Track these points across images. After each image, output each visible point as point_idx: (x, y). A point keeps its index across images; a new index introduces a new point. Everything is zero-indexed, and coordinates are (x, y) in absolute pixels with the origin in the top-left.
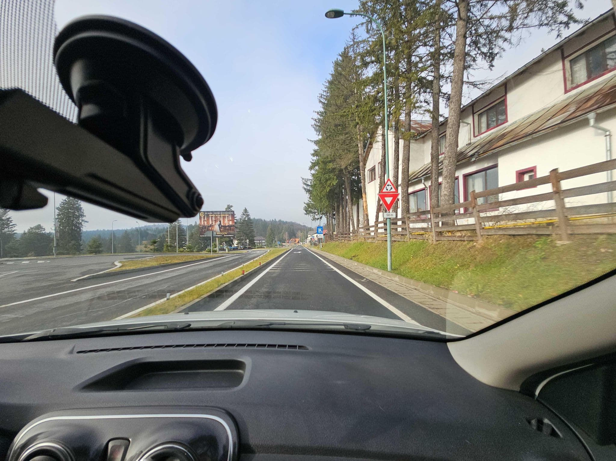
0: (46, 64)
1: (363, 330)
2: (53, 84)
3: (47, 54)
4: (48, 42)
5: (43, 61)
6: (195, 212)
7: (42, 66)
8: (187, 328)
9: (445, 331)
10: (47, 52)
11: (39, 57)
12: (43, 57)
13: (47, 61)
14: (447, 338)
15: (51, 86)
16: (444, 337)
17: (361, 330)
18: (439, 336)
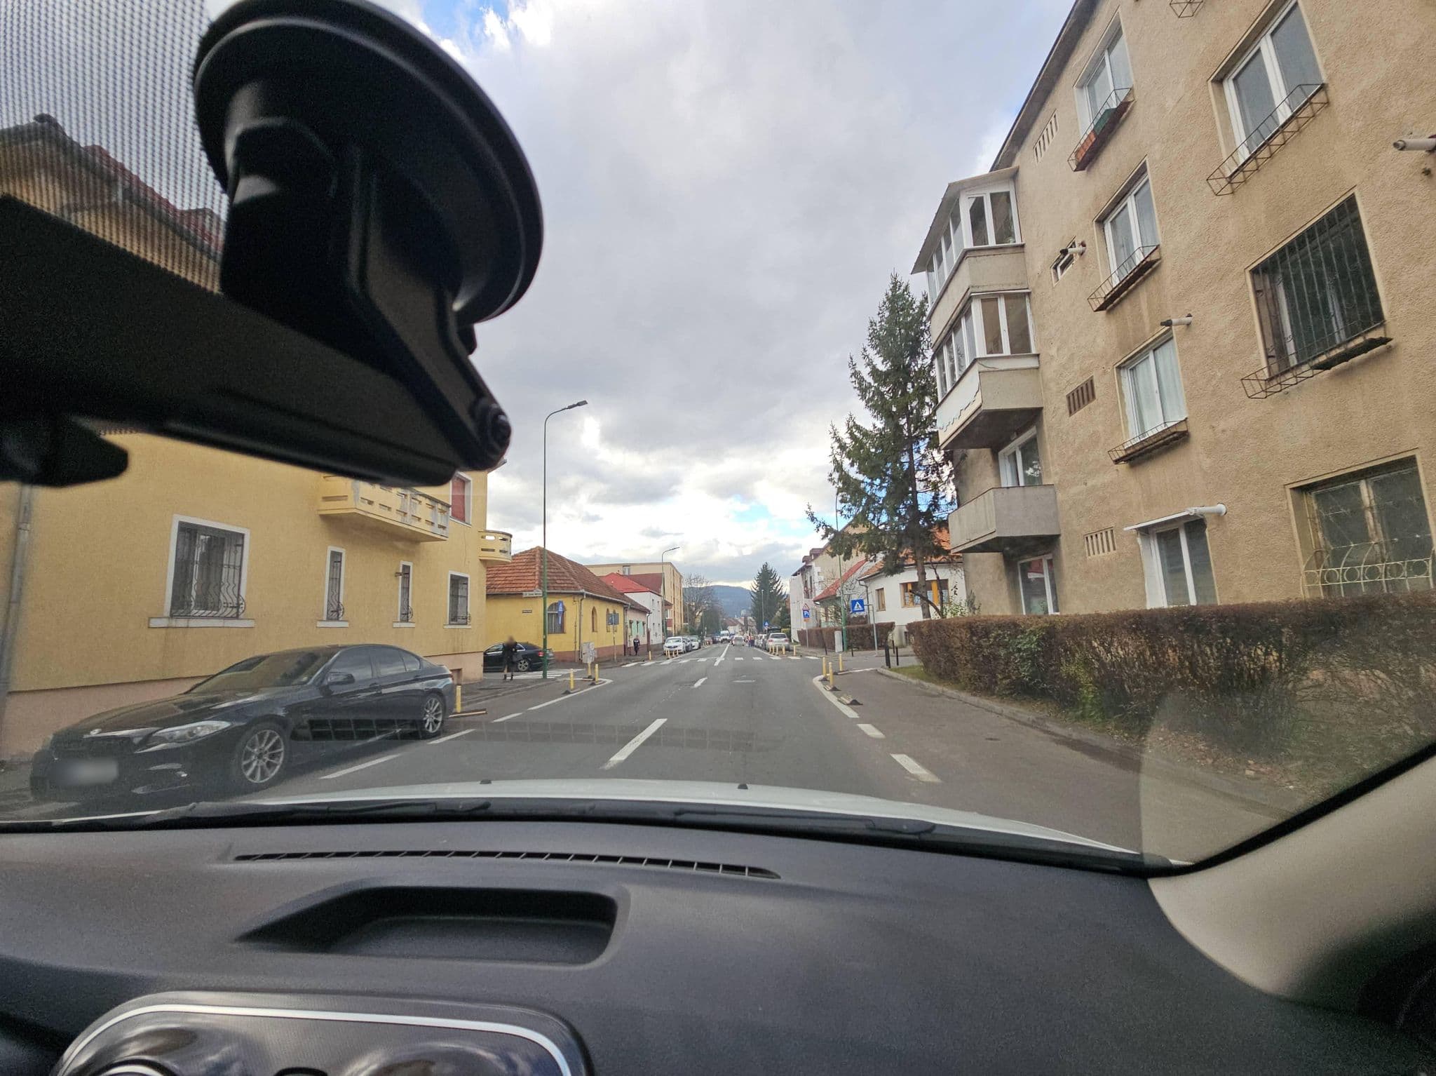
1: (915, 834)
6: (494, 457)
8: (483, 811)
17: (910, 834)
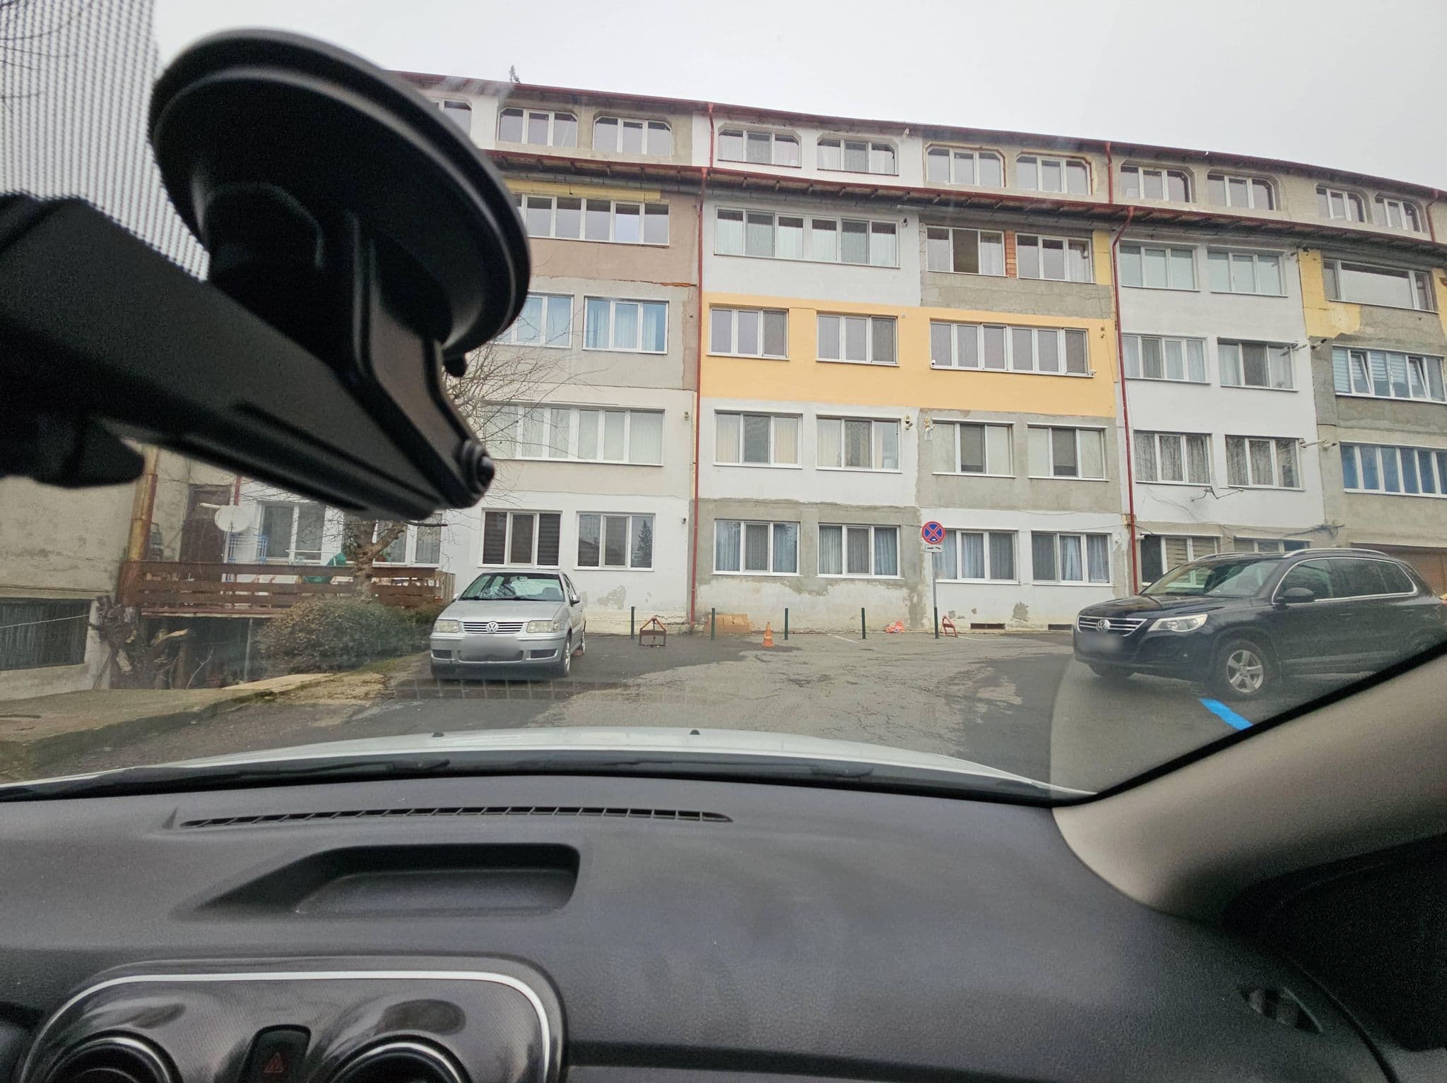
0: (131, 143)
1: (855, 777)
2: (145, 191)
3: (133, 120)
4: (137, 91)
5: (122, 137)
7: (122, 148)
8: (440, 769)
9: (1048, 782)
10: (134, 115)
11: (114, 127)
12: (123, 127)
13: (132, 137)
14: (1054, 796)
15: (140, 196)
16: (1044, 796)
17: (849, 775)
18: (1037, 794)
